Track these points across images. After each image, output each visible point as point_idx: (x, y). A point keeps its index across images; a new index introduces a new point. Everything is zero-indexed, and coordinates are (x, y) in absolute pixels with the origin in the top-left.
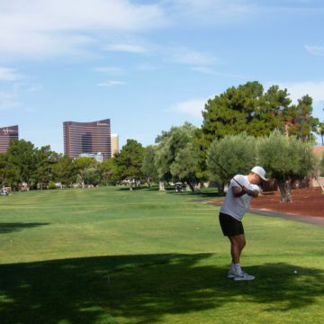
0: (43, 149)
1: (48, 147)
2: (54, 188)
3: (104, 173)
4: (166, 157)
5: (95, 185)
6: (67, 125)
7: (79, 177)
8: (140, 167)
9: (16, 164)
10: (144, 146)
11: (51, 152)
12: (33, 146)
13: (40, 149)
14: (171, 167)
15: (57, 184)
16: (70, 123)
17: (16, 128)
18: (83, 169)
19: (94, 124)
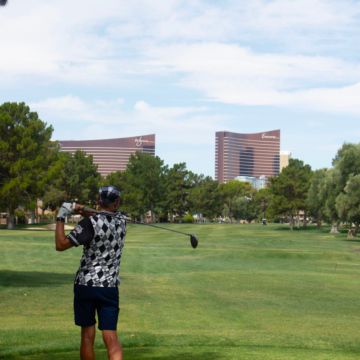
0: (176, 167)
1: (183, 165)
2: (190, 221)
3: (262, 205)
4: (334, 186)
5: (250, 220)
6: (221, 136)
7: (226, 208)
8: (305, 197)
9: (138, 186)
10: (313, 169)
11: (186, 172)
12: (162, 163)
13: (171, 166)
14: (337, 199)
15: (195, 217)
16: (225, 134)
17: (152, 137)
18: (232, 198)
19: (258, 136)
